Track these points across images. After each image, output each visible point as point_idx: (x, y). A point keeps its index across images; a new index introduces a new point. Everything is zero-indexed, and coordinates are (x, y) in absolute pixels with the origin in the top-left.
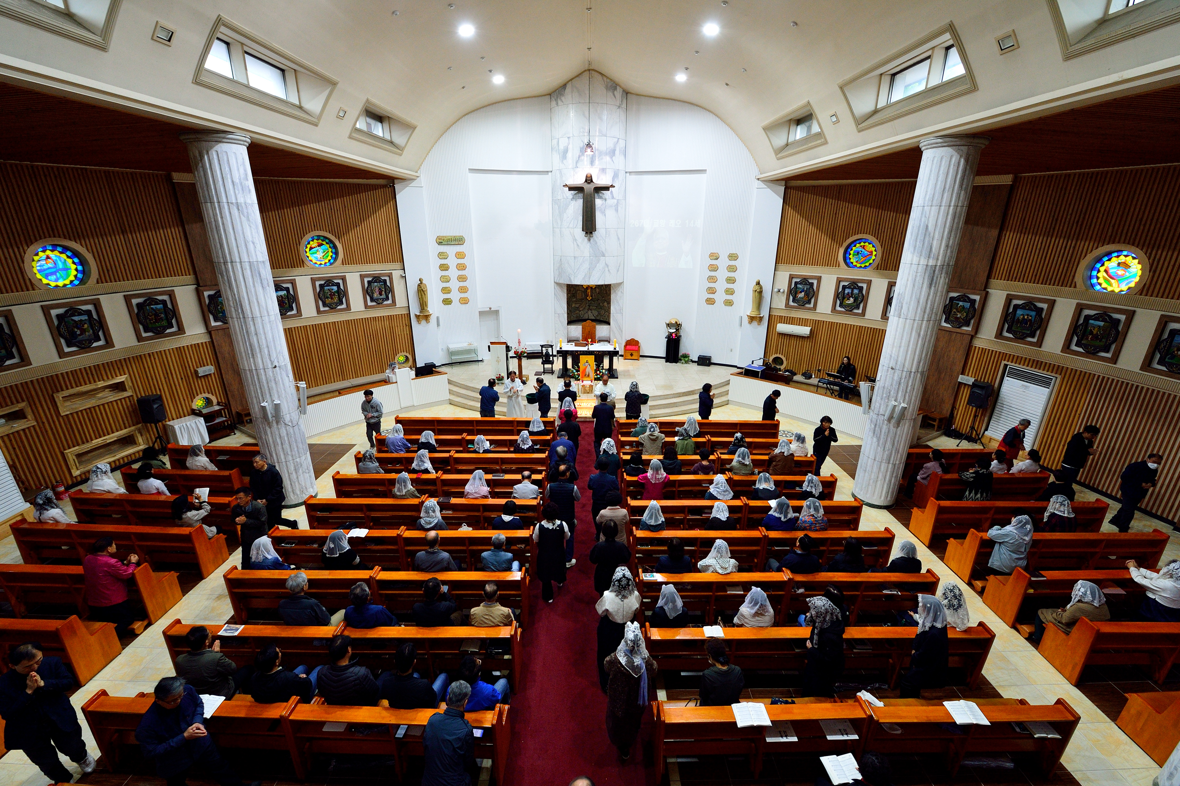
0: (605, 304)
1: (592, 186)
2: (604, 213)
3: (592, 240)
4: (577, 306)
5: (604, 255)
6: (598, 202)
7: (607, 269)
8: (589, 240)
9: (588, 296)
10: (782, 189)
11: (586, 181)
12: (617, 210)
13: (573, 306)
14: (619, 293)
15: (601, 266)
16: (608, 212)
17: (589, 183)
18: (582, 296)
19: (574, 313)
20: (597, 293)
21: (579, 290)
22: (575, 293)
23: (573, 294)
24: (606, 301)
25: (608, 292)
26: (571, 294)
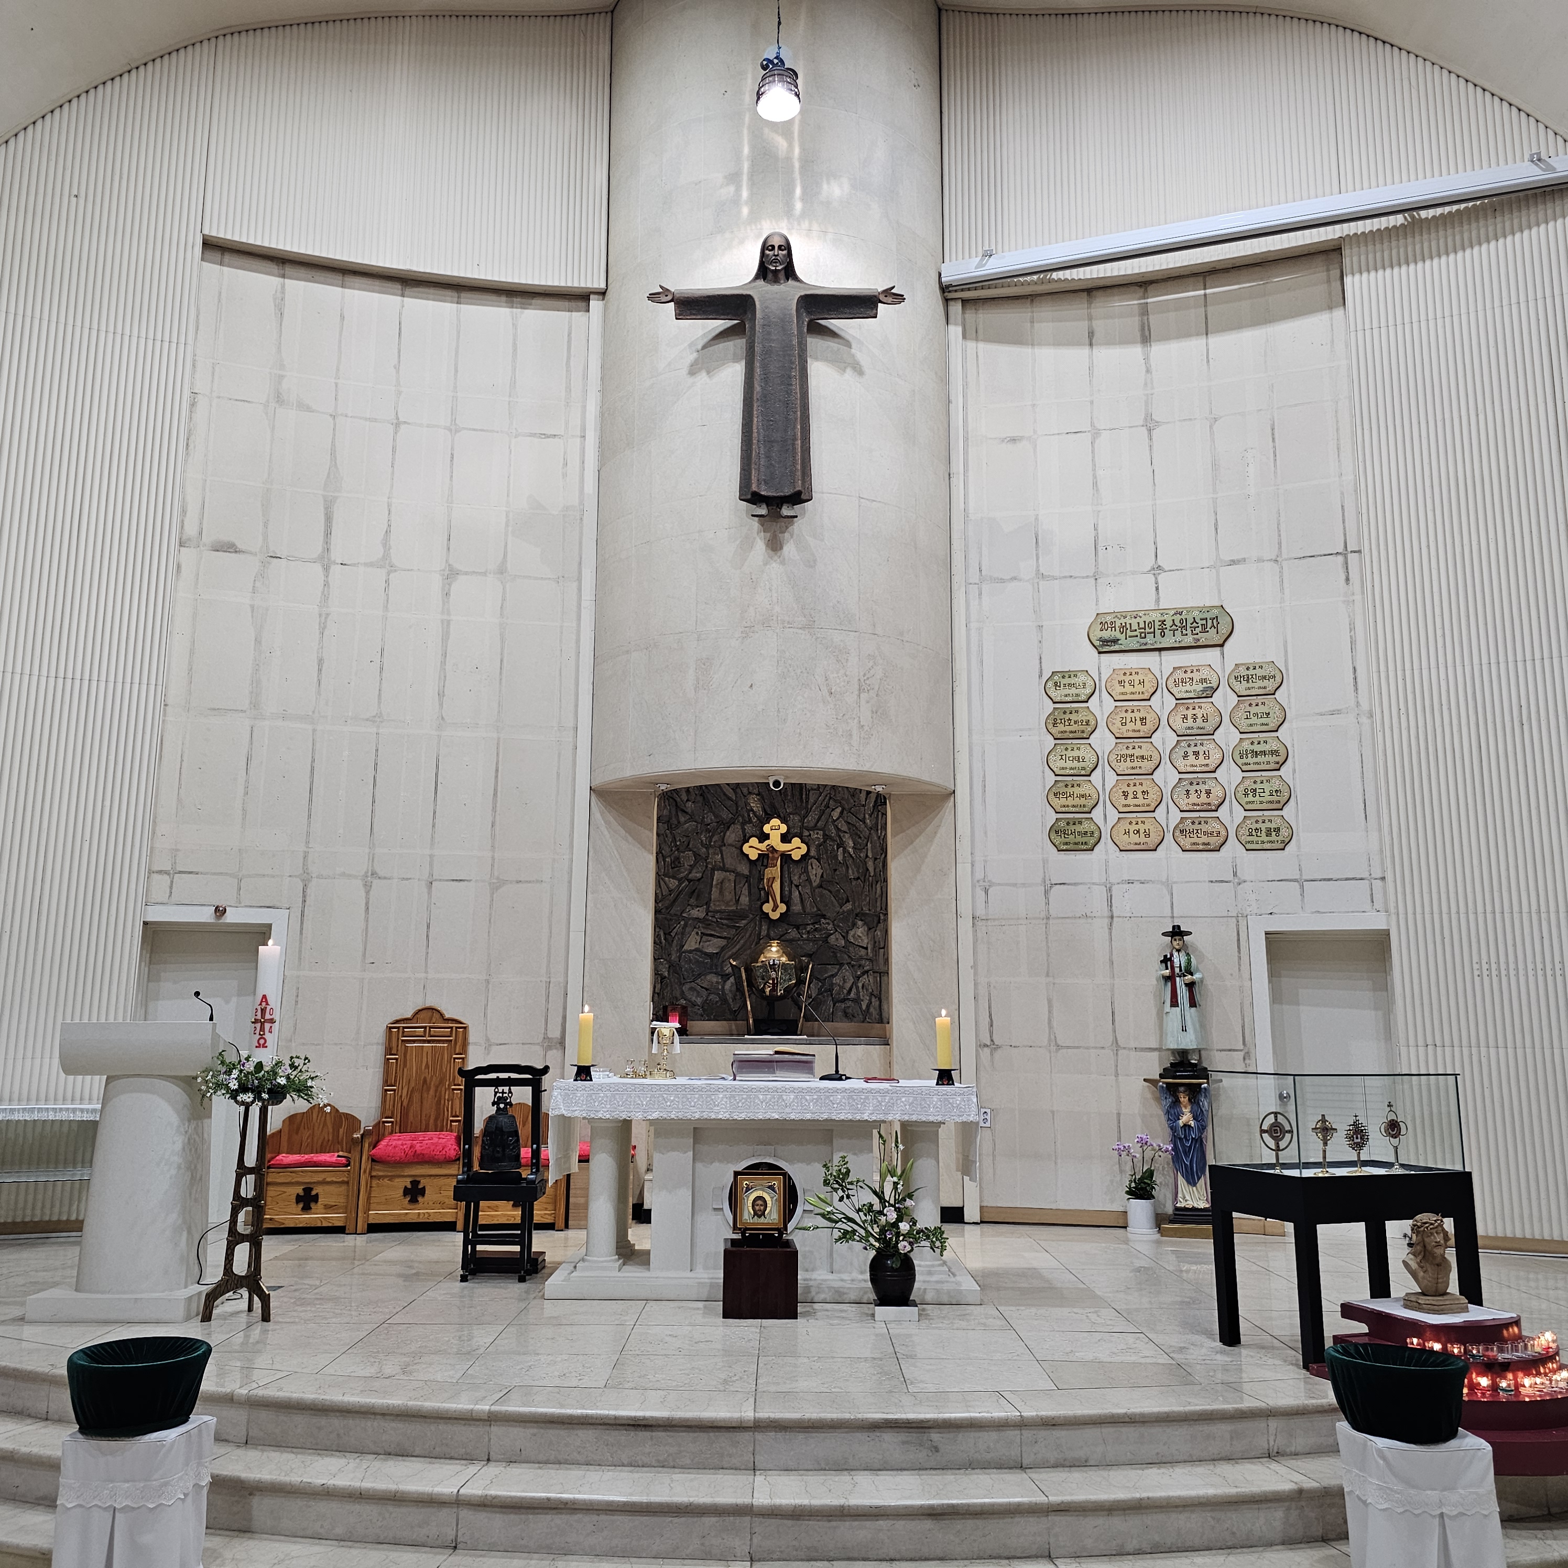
0: (860, 933)
1: (789, 293)
3: (789, 549)
4: (712, 947)
5: (851, 627)
8: (775, 545)
9: (767, 895)
11: (763, 272)
13: (692, 943)
14: (934, 853)
17: (776, 281)
18: (738, 901)
19: (693, 984)
20: (816, 881)
21: (724, 869)
22: (699, 880)
23: (690, 881)
24: (860, 915)
25: (871, 869)
26: (680, 881)
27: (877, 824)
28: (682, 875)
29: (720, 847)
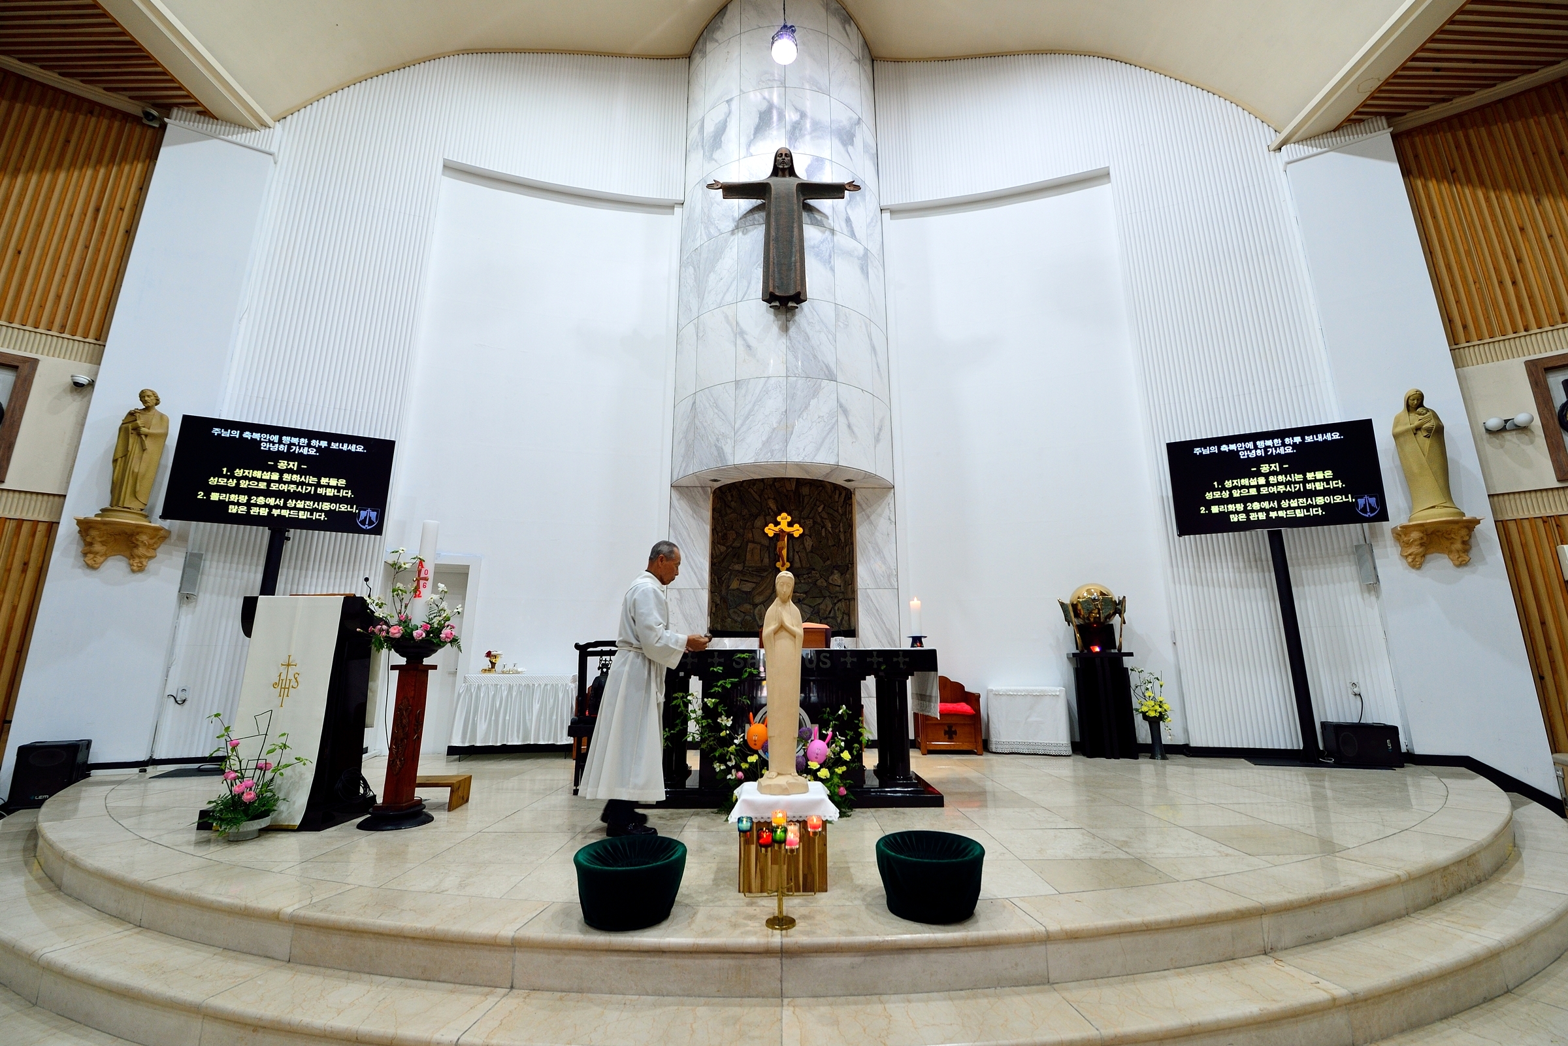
0: (836, 578)
1: (791, 184)
2: (828, 262)
3: (792, 329)
4: (747, 587)
5: (832, 378)
6: (811, 234)
7: (842, 419)
8: (785, 329)
10: (1383, 138)
11: (776, 172)
12: (864, 270)
13: (735, 585)
14: (882, 524)
15: (823, 405)
16: (839, 263)
17: (784, 176)
18: (762, 561)
19: (736, 610)
20: (809, 549)
21: (753, 542)
22: (739, 548)
23: (733, 548)
24: (836, 567)
25: (843, 539)
26: (727, 547)
27: (846, 512)
28: (729, 544)
29: (751, 529)
